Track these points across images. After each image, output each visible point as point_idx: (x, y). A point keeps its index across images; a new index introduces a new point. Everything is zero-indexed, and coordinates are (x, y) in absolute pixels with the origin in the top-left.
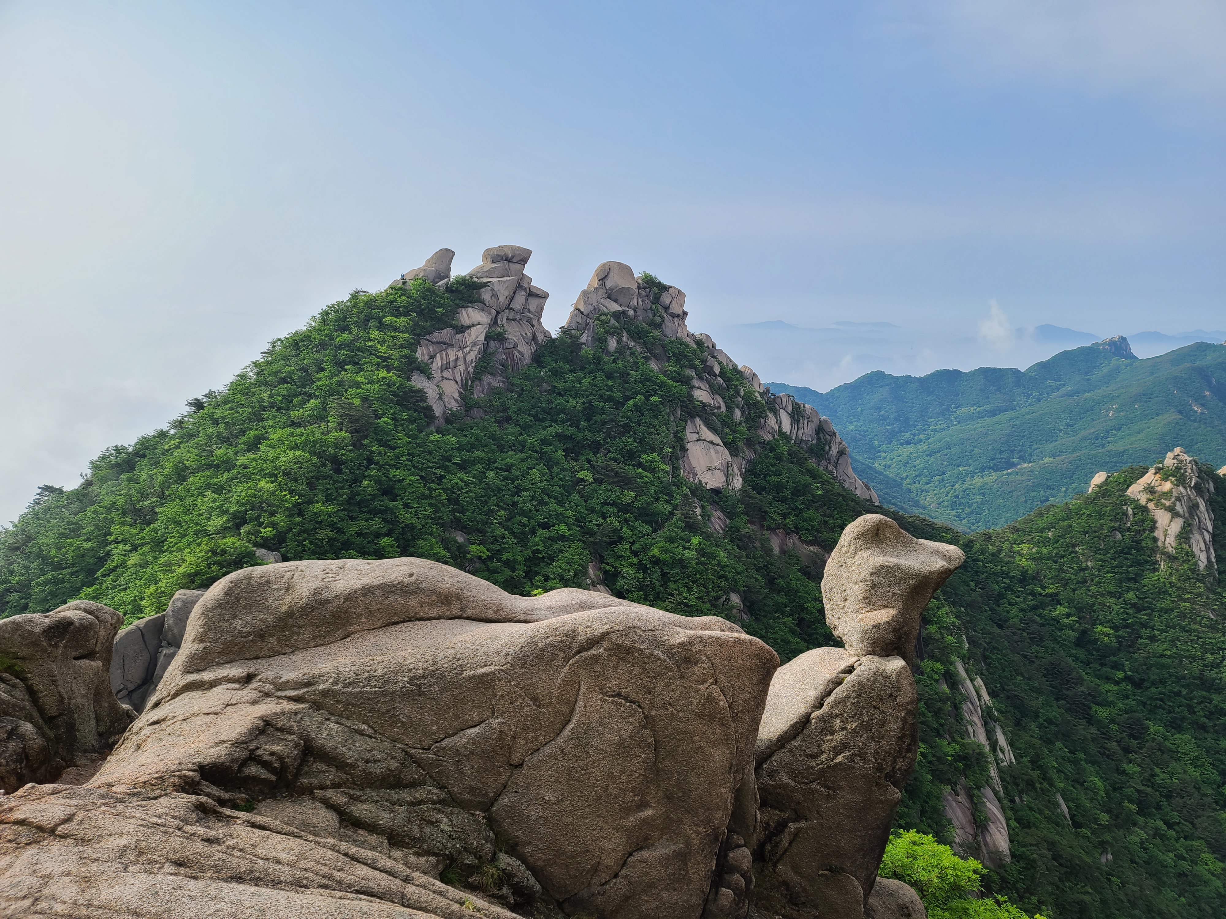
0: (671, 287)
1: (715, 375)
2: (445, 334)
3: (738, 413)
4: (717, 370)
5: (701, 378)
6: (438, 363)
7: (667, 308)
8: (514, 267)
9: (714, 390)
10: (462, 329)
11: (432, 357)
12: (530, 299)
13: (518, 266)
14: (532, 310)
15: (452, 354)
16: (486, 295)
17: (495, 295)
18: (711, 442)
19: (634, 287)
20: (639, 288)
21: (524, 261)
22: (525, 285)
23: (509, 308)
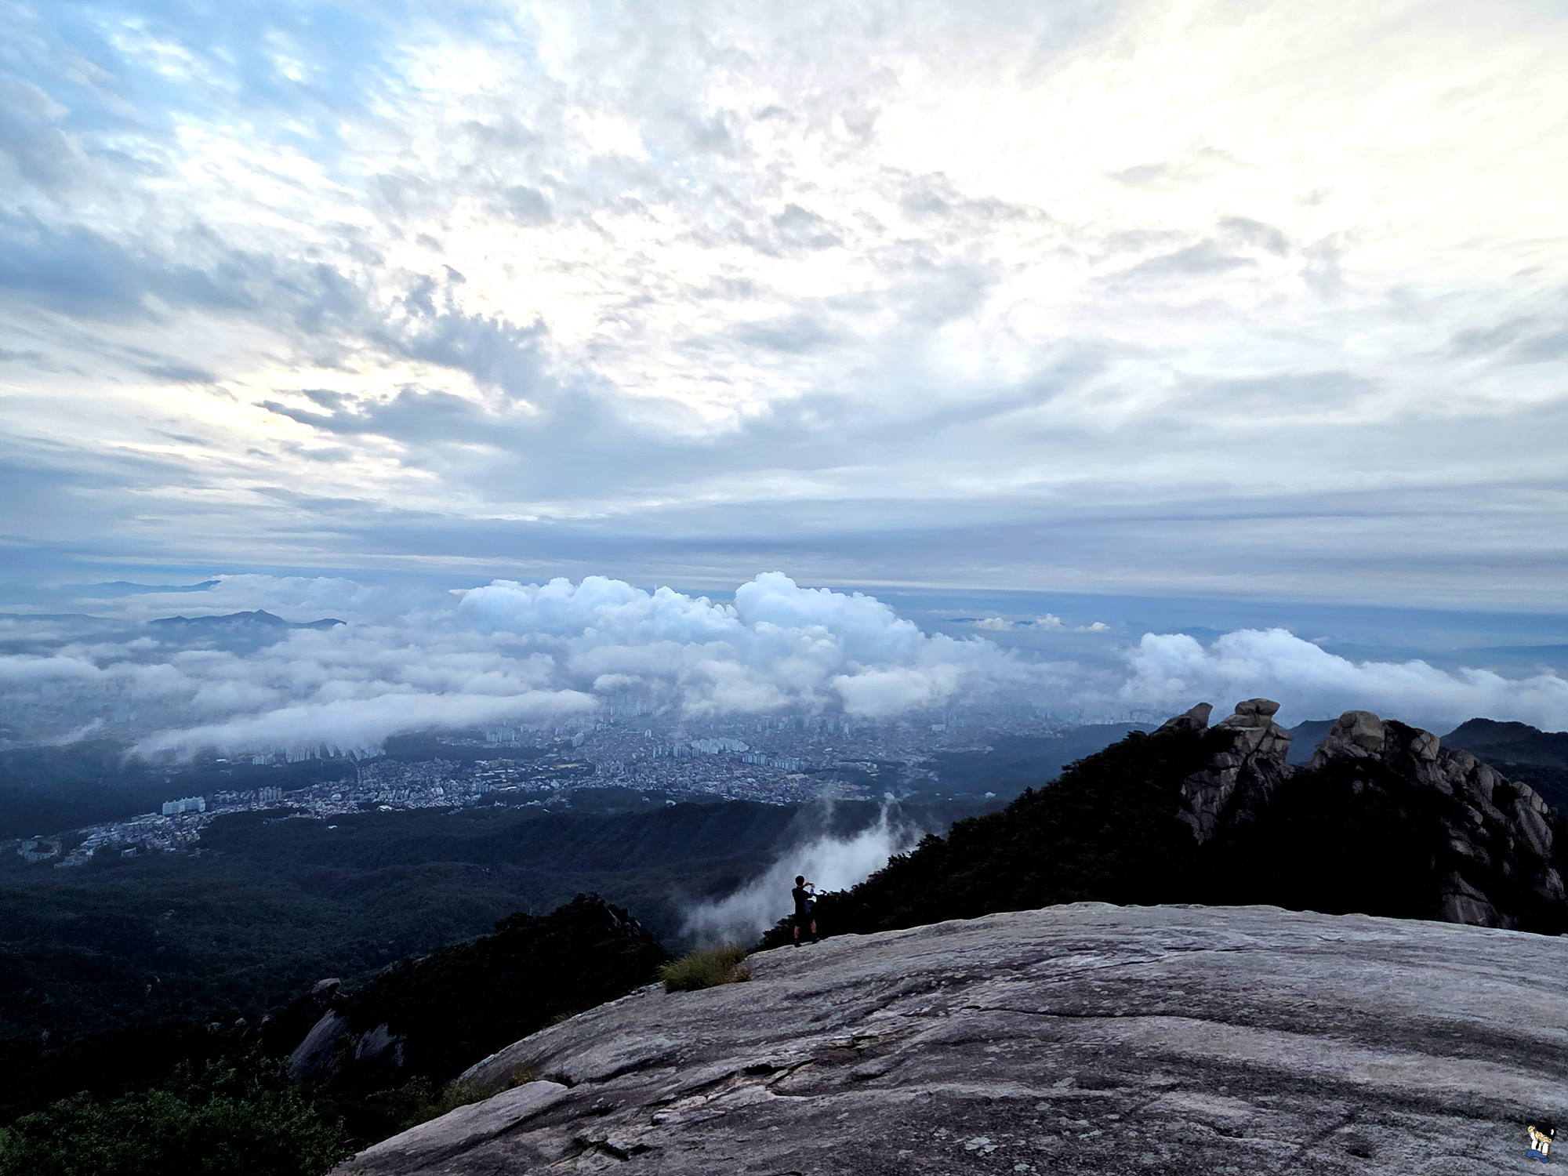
0: (1422, 732)
1: (1476, 824)
2: (1205, 773)
3: (1507, 866)
4: (1479, 819)
5: (1458, 826)
6: (1199, 798)
7: (1418, 754)
8: (1263, 718)
9: (1474, 839)
10: (1216, 771)
11: (1195, 793)
12: (1276, 741)
13: (1266, 718)
14: (1278, 750)
15: (1211, 791)
16: (1238, 743)
17: (1246, 743)
18: (1471, 896)
19: (1381, 734)
20: (1386, 734)
21: (1272, 713)
22: (1273, 731)
23: (1257, 750)
